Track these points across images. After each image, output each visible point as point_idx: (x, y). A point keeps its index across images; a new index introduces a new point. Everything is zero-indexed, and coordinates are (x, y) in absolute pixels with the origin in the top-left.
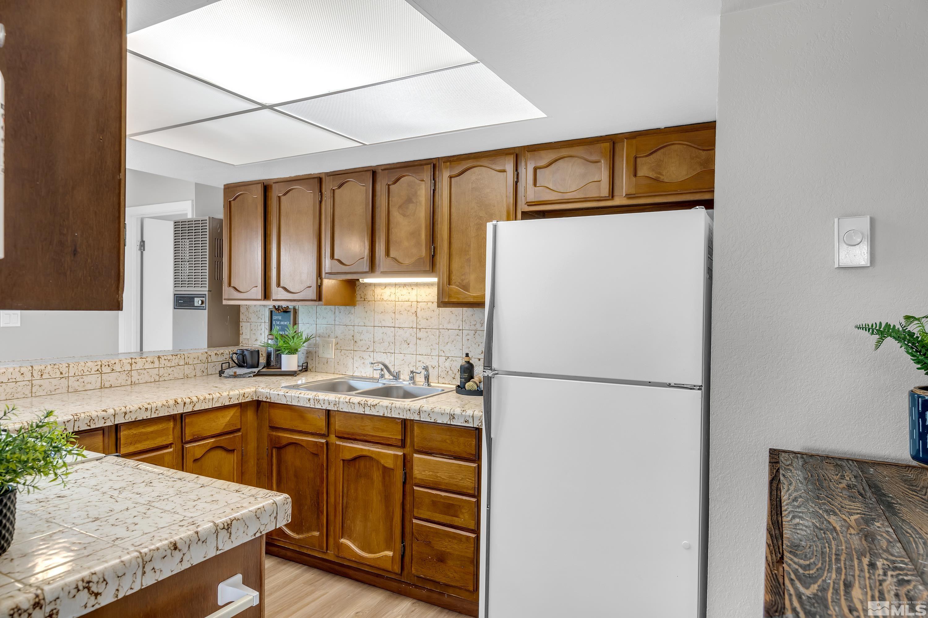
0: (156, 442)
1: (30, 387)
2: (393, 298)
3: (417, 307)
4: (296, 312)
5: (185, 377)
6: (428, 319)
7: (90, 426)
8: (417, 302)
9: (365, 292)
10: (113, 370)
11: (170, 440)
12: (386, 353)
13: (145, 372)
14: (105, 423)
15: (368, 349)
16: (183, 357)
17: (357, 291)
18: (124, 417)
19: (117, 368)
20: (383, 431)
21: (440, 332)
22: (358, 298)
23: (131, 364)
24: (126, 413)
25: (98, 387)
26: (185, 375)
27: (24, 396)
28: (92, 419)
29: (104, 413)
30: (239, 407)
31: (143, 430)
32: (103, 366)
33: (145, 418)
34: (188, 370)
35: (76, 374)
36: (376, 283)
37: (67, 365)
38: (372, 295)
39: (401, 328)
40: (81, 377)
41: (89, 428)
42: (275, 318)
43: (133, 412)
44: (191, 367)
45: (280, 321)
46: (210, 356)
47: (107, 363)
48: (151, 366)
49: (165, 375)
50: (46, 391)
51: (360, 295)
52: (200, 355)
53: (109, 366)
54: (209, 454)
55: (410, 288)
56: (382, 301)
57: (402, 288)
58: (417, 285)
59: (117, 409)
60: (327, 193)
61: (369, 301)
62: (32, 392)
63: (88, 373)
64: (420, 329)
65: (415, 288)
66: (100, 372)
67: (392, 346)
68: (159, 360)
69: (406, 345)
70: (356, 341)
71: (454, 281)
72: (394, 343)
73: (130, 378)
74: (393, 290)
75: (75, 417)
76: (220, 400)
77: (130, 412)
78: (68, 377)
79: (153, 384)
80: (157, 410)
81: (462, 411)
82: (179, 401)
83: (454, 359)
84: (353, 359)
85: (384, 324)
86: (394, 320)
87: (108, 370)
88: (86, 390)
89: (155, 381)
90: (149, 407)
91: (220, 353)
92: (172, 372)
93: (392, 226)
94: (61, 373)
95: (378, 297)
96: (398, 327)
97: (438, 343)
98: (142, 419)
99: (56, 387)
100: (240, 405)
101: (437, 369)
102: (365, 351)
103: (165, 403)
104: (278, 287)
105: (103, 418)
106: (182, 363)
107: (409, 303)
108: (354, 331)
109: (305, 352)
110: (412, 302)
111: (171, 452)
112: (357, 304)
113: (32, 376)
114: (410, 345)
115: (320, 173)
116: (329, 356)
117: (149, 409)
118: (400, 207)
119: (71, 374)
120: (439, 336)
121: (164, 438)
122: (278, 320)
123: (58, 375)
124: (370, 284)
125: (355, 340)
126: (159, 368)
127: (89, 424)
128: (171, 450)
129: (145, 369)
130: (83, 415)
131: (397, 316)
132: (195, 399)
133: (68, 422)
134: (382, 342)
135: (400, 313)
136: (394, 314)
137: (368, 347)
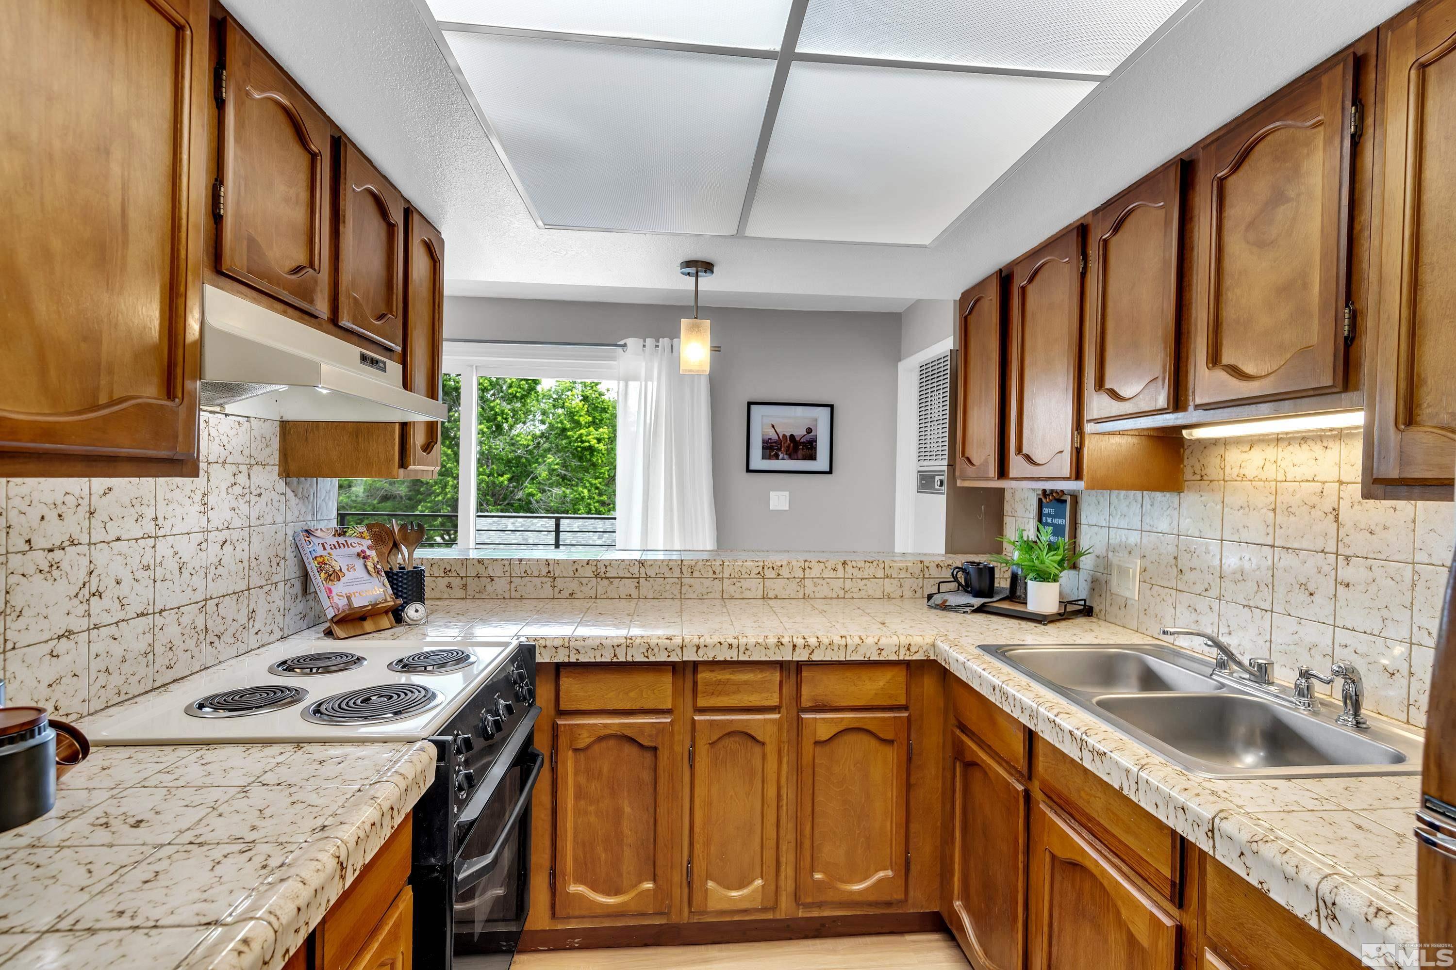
0: (752, 699)
1: (679, 586)
2: (1270, 472)
3: (1339, 498)
4: (1077, 502)
5: (886, 597)
6: (1378, 530)
7: (647, 657)
8: (1341, 483)
9: (1202, 461)
10: (779, 575)
11: (774, 701)
12: (1250, 607)
13: (824, 582)
14: (669, 656)
15: (1206, 590)
16: (882, 566)
17: (1186, 457)
18: (697, 652)
19: (785, 572)
20: (1128, 830)
21: (1415, 572)
22: (1188, 475)
23: (804, 570)
24: (698, 647)
25: (760, 595)
26: (885, 593)
27: (672, 596)
28: (649, 648)
29: (668, 641)
30: (904, 667)
31: (732, 677)
32: (766, 568)
33: (729, 659)
34: (890, 586)
35: (732, 576)
36: (1230, 438)
37: (721, 563)
38: (1218, 467)
39: (1290, 551)
40: (738, 580)
41: (646, 660)
42: (1046, 511)
43: (710, 647)
44: (895, 582)
45: (1053, 517)
46: (927, 567)
47: (771, 565)
48: (833, 574)
49: (854, 590)
50: (696, 593)
51: (1193, 466)
52: (910, 564)
53: (773, 568)
54: (845, 738)
55: (1317, 448)
56: (1242, 480)
57: (1295, 448)
59: (687, 639)
60: (1094, 252)
61: (1211, 481)
62: (681, 593)
63: (746, 576)
64: (1347, 558)
66: (761, 575)
67: (1266, 593)
68: (844, 567)
69: (1303, 596)
70: (1181, 570)
71: (1429, 411)
72: (1270, 586)
73: (802, 589)
74: (1270, 452)
75: (628, 641)
76: (862, 651)
77: (706, 646)
78: (723, 578)
79: (835, 601)
80: (747, 649)
81: (1372, 910)
82: (785, 640)
84: (1175, 608)
85: (1247, 535)
86: (1271, 529)
87: (773, 574)
88: (743, 599)
89: (838, 598)
90: (735, 642)
91: (946, 565)
92: (865, 587)
93: (1228, 282)
94: (714, 573)
95: (1232, 472)
96: (1283, 547)
97: (1408, 605)
98: (723, 659)
99: (709, 590)
100: (908, 664)
101: (1405, 682)
102: (1200, 595)
103: (760, 640)
104: (1018, 454)
105: (666, 649)
106: (880, 574)
107: (1317, 486)
109: (1089, 580)
110: (1324, 483)
111: (776, 719)
112: (1186, 488)
113: (681, 572)
114: (1316, 598)
115: (1084, 216)
116: (1127, 594)
117: (735, 646)
118: (1251, 225)
119: (726, 575)
120: (1414, 585)
121: (764, 695)
122: (1049, 515)
123: (711, 574)
124: (1215, 442)
125: (1180, 567)
126: (844, 578)
127: (646, 654)
128: (776, 716)
129: (824, 578)
130: (638, 641)
131: (1281, 517)
132: (813, 641)
133: (618, 646)
134: (1241, 578)
135: (1289, 510)
136: (1272, 514)
137: (1207, 586)
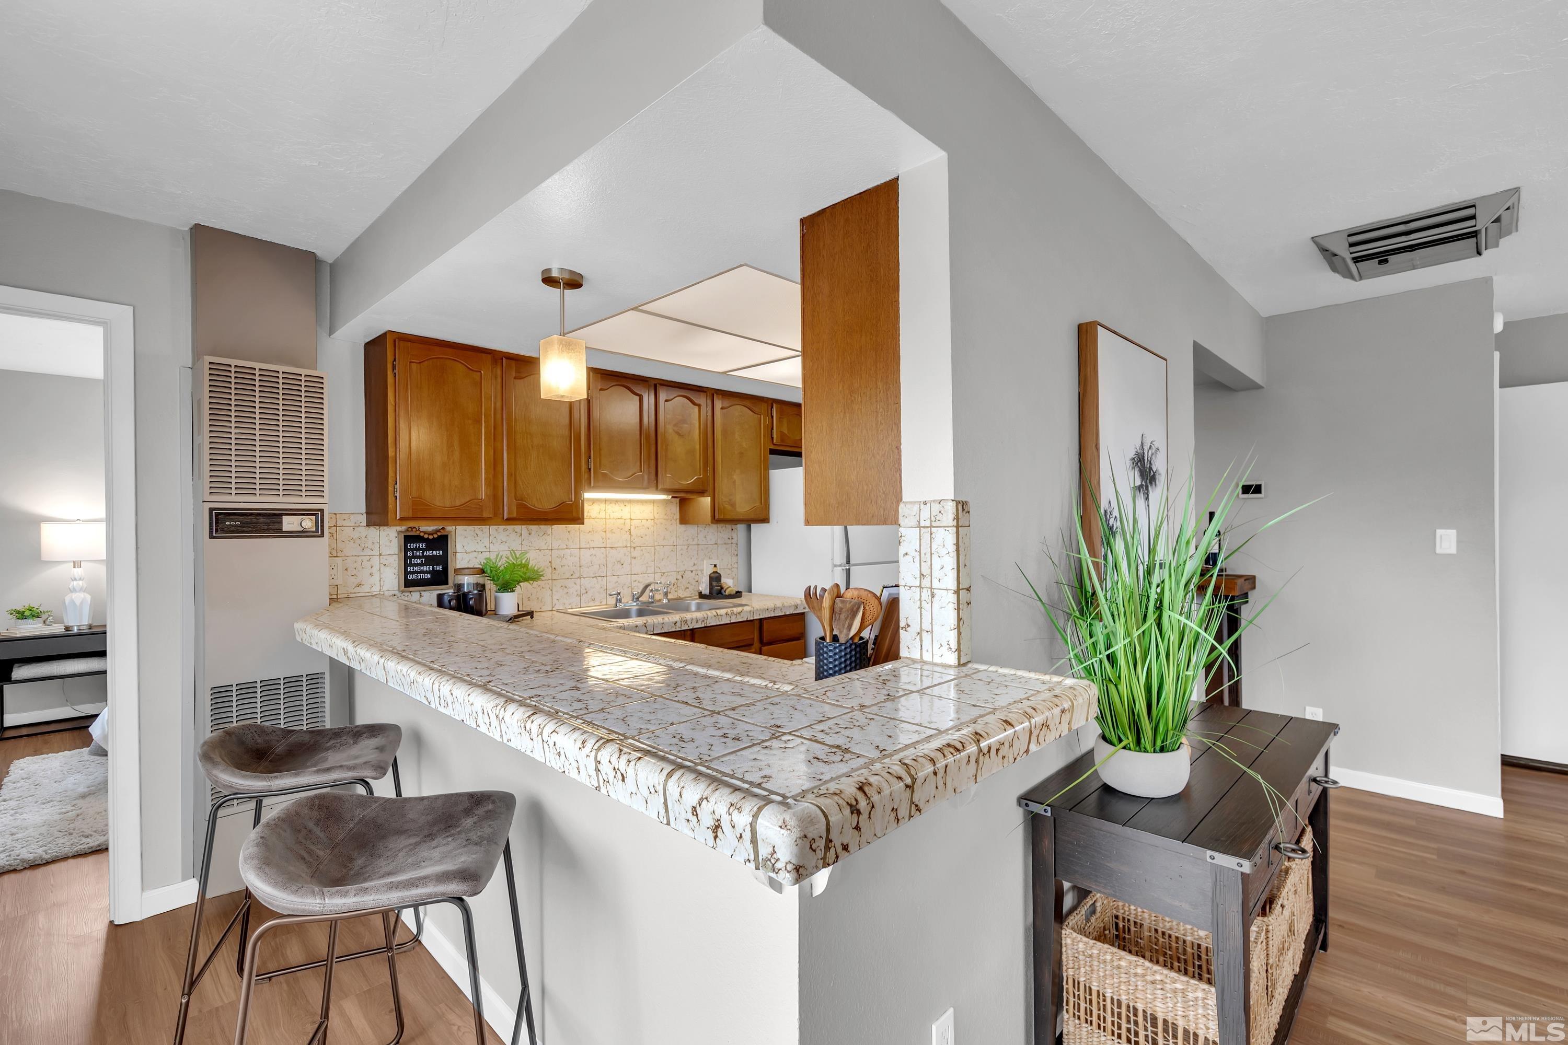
2: (602, 515)
8: (631, 519)
21: (655, 549)
42: (412, 546)
45: (423, 550)
55: (622, 505)
57: (613, 505)
58: (630, 501)
64: (634, 548)
65: (628, 505)
67: (604, 569)
74: (603, 506)
83: (669, 574)
84: (552, 590)
85: (592, 545)
86: (604, 541)
102: (568, 578)
107: (622, 521)
108: (551, 555)
110: (625, 519)
114: (624, 566)
122: (417, 549)
125: (553, 567)
131: (609, 535)
135: (612, 531)
136: (604, 533)
137: (572, 573)
